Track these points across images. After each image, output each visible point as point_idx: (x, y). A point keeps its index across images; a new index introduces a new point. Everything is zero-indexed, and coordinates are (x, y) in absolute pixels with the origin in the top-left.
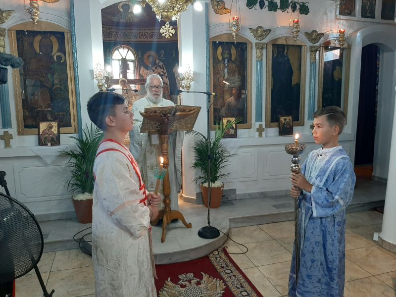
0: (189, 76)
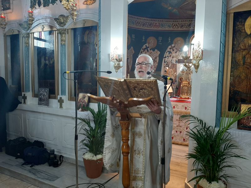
0: (198, 55)
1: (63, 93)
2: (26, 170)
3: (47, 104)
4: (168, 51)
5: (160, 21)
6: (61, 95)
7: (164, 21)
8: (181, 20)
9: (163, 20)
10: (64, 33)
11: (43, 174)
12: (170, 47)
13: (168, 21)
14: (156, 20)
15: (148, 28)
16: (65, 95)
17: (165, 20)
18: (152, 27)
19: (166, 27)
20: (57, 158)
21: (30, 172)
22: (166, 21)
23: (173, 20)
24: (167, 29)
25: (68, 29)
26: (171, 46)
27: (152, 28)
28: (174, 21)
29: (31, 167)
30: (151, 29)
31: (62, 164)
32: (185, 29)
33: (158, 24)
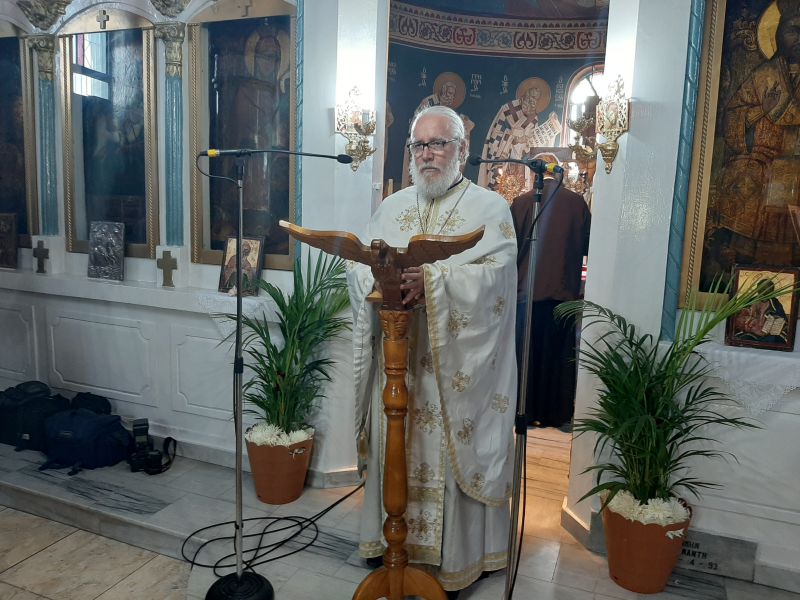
0: (617, 117)
1: (175, 237)
2: (55, 483)
3: (120, 275)
4: (500, 122)
5: (478, 22)
6: (169, 242)
7: (490, 23)
8: (542, 22)
9: (487, 19)
10: (178, 37)
11: (113, 495)
12: (505, 107)
13: (502, 24)
14: (464, 17)
15: (439, 45)
16: (181, 243)
17: (493, 20)
18: (452, 40)
19: (496, 42)
20: (155, 448)
21: (70, 489)
22: (496, 24)
23: (517, 22)
24: (497, 49)
25: (190, 26)
26: (511, 105)
27: (452, 45)
28: (520, 25)
29: (70, 474)
30: (446, 46)
31: (174, 463)
32: (553, 51)
33: (470, 32)
